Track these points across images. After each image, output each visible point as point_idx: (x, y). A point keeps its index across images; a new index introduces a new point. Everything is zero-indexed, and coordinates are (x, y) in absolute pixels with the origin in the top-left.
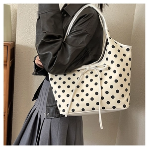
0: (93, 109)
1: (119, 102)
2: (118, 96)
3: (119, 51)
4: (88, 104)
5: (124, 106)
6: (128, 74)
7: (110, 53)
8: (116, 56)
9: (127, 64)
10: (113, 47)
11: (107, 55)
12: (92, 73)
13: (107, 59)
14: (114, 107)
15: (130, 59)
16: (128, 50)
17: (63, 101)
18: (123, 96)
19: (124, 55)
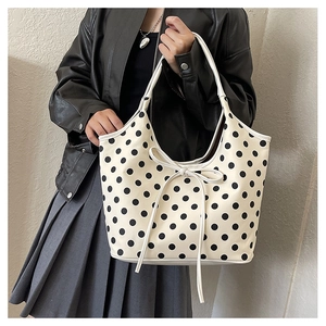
0: (182, 256)
1: (235, 248)
2: (234, 237)
3: (246, 144)
4: (172, 247)
5: (245, 257)
6: (258, 194)
7: (228, 146)
8: (239, 154)
9: (259, 173)
10: (235, 134)
11: (221, 150)
12: (187, 181)
13: (222, 158)
14: (224, 257)
15: (265, 163)
16: (263, 143)
17: (122, 232)
18: (244, 236)
19: (255, 154)
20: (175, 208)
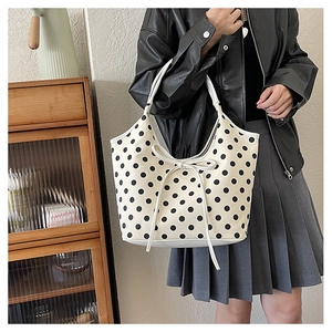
0: (183, 236)
1: (228, 227)
2: (227, 217)
3: (236, 140)
4: (173, 228)
5: (237, 236)
6: (248, 182)
7: (220, 141)
8: (230, 147)
9: (248, 164)
10: (227, 132)
11: (215, 145)
12: (185, 173)
13: (215, 152)
15: (254, 156)
17: (131, 217)
18: (236, 217)
19: (245, 148)
20: (175, 196)
